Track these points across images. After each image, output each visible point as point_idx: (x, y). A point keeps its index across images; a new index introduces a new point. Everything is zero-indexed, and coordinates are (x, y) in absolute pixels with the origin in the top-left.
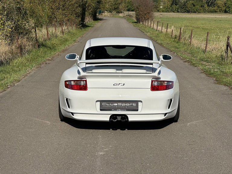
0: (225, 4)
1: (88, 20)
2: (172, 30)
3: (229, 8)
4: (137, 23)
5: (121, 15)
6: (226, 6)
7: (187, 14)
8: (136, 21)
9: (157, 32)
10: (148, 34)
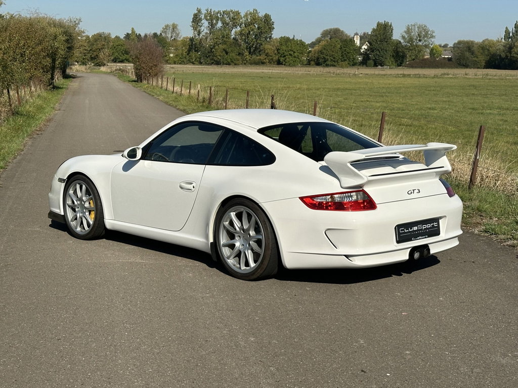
0: (278, 50)
1: (58, 79)
2: (199, 91)
3: (284, 56)
4: (137, 81)
5: (103, 69)
6: (279, 53)
7: (215, 66)
8: (134, 78)
9: (174, 94)
10: (161, 98)
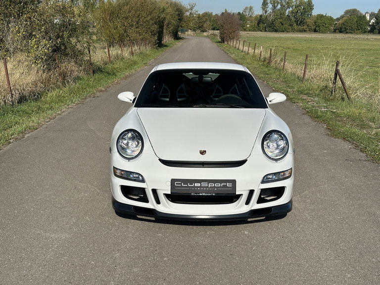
0: (315, 22)
1: (167, 39)
2: (261, 52)
3: (319, 27)
4: (221, 42)
5: (205, 34)
6: (316, 24)
7: (275, 33)
8: (220, 40)
9: (243, 53)
10: (233, 56)
